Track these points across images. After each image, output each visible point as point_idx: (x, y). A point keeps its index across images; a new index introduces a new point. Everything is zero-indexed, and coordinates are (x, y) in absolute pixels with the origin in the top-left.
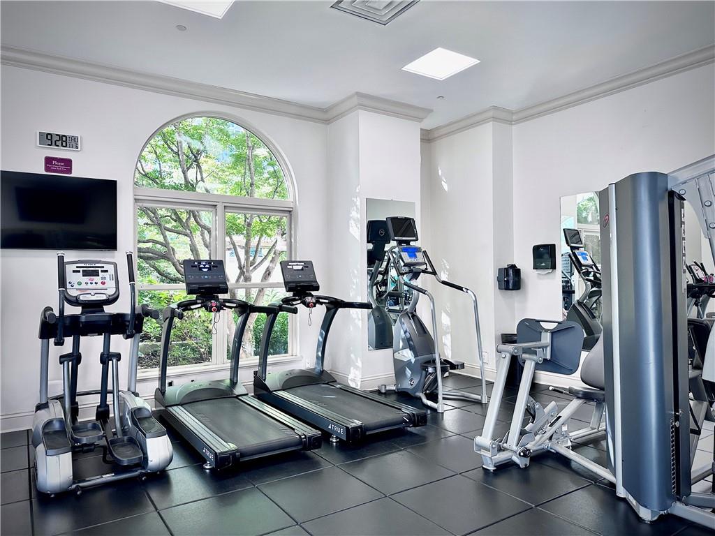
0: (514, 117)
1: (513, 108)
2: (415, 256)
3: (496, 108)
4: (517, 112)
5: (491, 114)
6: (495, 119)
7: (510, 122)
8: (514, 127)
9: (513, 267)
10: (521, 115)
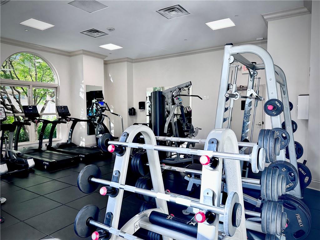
0: (133, 61)
1: (133, 58)
2: (103, 105)
3: (128, 58)
4: (134, 60)
5: (126, 59)
6: (127, 61)
7: (132, 62)
8: (133, 64)
9: (133, 108)
10: (135, 61)
